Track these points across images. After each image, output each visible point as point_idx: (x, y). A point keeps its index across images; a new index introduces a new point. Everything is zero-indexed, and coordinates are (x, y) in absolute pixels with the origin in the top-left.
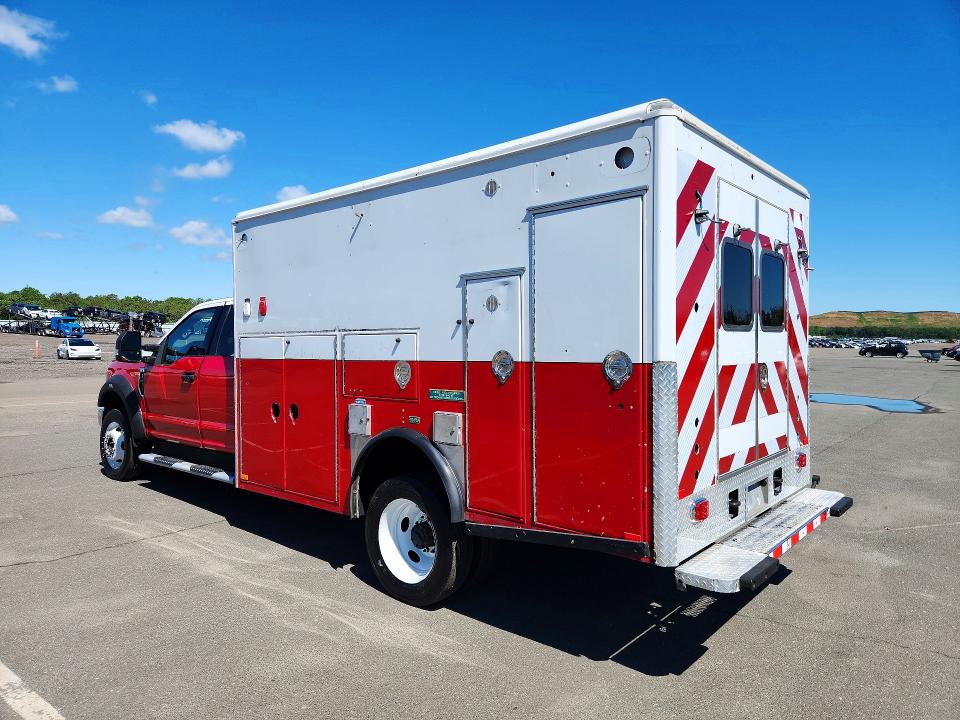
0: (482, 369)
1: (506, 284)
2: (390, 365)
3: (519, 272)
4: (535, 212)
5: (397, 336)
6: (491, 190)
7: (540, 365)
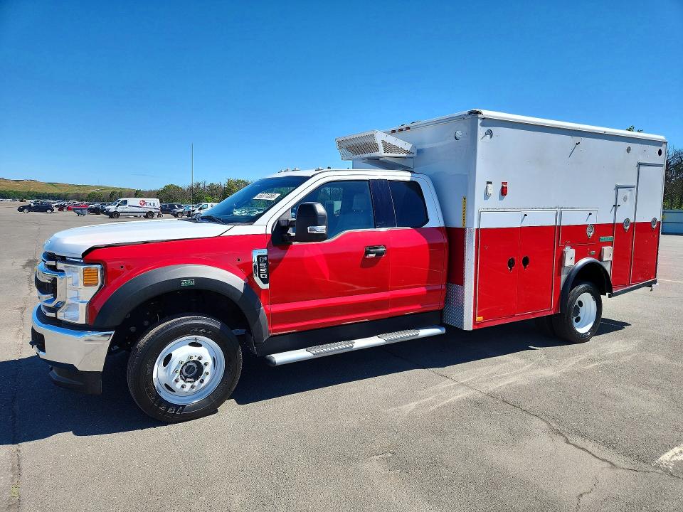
0: (620, 226)
1: (630, 190)
2: (585, 227)
3: (633, 187)
4: (639, 165)
5: (590, 212)
6: (629, 150)
7: (638, 224)
